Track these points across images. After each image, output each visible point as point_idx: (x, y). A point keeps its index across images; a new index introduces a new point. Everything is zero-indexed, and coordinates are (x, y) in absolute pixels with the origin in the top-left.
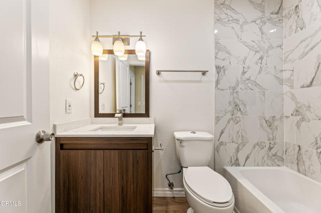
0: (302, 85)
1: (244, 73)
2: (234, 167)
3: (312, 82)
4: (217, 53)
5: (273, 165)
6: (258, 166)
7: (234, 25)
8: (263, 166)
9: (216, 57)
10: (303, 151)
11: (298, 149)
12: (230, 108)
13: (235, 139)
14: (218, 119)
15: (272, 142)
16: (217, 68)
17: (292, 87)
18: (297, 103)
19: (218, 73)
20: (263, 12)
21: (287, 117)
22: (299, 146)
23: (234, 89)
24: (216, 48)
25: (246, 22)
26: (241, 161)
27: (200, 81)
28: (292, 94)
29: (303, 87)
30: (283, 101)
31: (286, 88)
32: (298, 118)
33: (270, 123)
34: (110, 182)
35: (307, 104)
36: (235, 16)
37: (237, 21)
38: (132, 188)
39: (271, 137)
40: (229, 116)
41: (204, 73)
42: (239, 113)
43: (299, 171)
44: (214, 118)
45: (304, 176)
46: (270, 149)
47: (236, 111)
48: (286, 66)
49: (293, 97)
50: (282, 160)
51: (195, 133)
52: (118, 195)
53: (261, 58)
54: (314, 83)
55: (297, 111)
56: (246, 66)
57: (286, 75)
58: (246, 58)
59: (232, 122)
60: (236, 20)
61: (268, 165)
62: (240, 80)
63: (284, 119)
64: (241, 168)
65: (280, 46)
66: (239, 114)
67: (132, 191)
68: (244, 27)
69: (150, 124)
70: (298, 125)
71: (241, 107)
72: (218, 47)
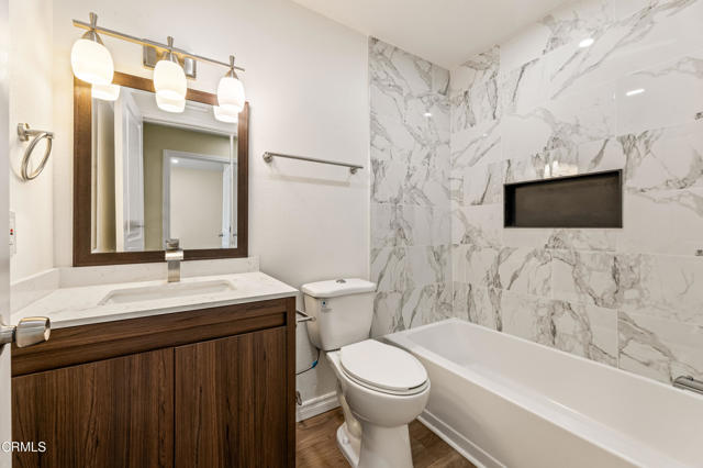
0: (472, 201)
1: (409, 176)
2: (398, 333)
3: (483, 199)
4: (372, 138)
5: (442, 319)
6: (426, 323)
7: (396, 95)
8: (432, 322)
9: (372, 145)
10: (474, 291)
11: (468, 288)
12: (391, 234)
13: (398, 286)
14: (375, 253)
15: (441, 284)
16: (374, 162)
17: (461, 203)
18: (467, 225)
19: (375, 171)
20: (430, 86)
21: (456, 246)
22: (470, 286)
23: (396, 201)
24: (371, 128)
25: (410, 95)
26: (406, 321)
27: (346, 184)
28: (462, 214)
29: (473, 204)
30: (451, 222)
31: (454, 205)
32: (469, 245)
33: (438, 256)
34: (192, 427)
35: (478, 227)
36: (398, 82)
37: (399, 89)
38: (251, 422)
39: (440, 276)
40: (390, 248)
41: (354, 169)
42: (403, 242)
43: (470, 320)
44: (369, 252)
45: (475, 325)
46: (439, 294)
47: (399, 239)
48: (455, 173)
49: (463, 218)
50: (450, 308)
51: (343, 281)
52: (216, 449)
53: (428, 156)
54: (485, 199)
55: (467, 237)
56: (411, 165)
57: (454, 186)
58: (411, 154)
59: (394, 257)
60: (399, 87)
61: (437, 320)
62: (404, 187)
63: (453, 249)
64: (407, 332)
65: (448, 143)
66: (403, 244)
67: (252, 428)
68: (409, 103)
69: (249, 271)
70: (469, 257)
71: (406, 232)
72: (376, 127)
